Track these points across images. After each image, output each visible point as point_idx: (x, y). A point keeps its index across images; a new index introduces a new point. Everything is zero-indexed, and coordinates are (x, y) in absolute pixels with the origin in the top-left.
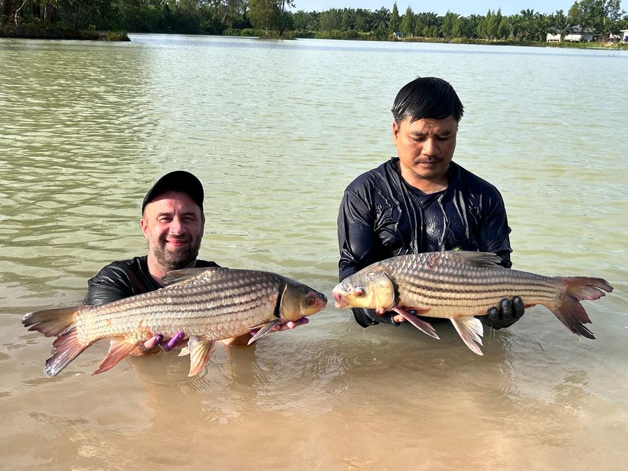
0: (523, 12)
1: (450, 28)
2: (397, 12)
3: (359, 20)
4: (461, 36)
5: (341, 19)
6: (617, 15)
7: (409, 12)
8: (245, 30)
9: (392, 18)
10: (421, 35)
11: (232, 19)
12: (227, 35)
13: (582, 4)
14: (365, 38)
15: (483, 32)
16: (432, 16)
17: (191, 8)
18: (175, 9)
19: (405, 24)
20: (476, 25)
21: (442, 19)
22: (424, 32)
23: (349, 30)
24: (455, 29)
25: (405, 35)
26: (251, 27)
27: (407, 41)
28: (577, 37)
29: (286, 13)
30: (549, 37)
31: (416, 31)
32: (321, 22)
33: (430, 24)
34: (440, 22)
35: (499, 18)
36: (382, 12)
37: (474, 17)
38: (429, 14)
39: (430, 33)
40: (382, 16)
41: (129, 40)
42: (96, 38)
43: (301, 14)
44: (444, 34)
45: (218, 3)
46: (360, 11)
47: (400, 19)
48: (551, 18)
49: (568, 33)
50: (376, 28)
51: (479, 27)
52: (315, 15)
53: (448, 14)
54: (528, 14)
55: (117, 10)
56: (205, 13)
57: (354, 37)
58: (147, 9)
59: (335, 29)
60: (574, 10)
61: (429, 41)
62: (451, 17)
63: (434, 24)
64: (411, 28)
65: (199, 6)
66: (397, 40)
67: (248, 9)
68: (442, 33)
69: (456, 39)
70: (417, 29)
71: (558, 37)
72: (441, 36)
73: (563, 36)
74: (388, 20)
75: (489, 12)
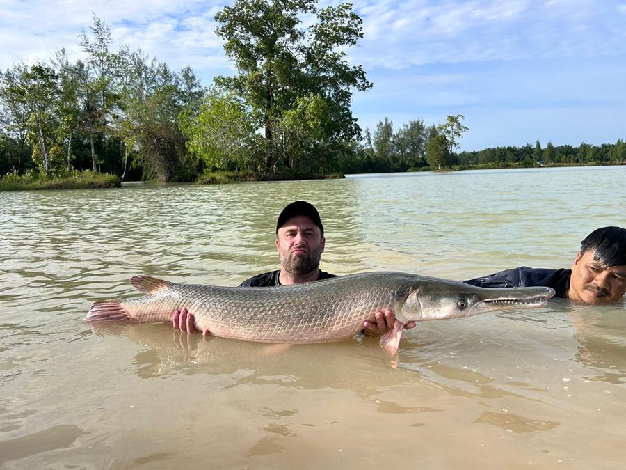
1: (584, 156)
2: (540, 147)
3: (509, 155)
4: (595, 160)
5: (494, 155)
7: (550, 146)
8: (423, 168)
9: (536, 151)
10: (560, 162)
11: (413, 161)
12: (410, 171)
14: (515, 167)
15: (613, 156)
16: (569, 147)
17: (385, 156)
18: (374, 158)
19: (546, 155)
20: (607, 152)
21: (576, 149)
22: (562, 159)
23: (502, 162)
24: (589, 155)
25: (547, 163)
26: (428, 165)
27: (549, 167)
29: (453, 154)
31: (556, 159)
32: (480, 158)
33: (567, 153)
34: (575, 152)
36: (527, 147)
37: (605, 146)
38: (566, 146)
39: (568, 160)
40: (527, 151)
41: (345, 178)
42: (323, 178)
43: (464, 154)
44: (579, 160)
45: (404, 151)
46: (509, 149)
47: (542, 151)
50: (523, 159)
51: (610, 152)
52: (474, 154)
53: (582, 145)
55: (337, 160)
56: (395, 159)
57: (507, 166)
58: (356, 159)
59: (490, 162)
61: (567, 166)
62: (585, 147)
63: (570, 153)
64: (552, 157)
65: (390, 154)
66: (541, 167)
67: (425, 153)
68: (577, 160)
69: (590, 163)
70: (557, 158)
72: (577, 161)
74: (533, 152)
75: (619, 142)
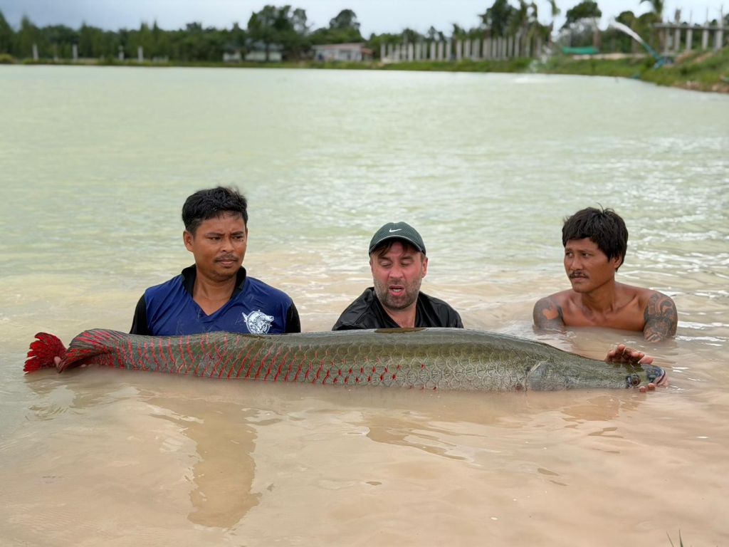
0: (189, 26)
6: (306, 28)
13: (262, 13)
28: (261, 56)
30: (226, 57)
35: (157, 31)
48: (224, 32)
49: (249, 52)
54: (195, 28)
60: (254, 20)
71: (237, 56)
73: (243, 55)
